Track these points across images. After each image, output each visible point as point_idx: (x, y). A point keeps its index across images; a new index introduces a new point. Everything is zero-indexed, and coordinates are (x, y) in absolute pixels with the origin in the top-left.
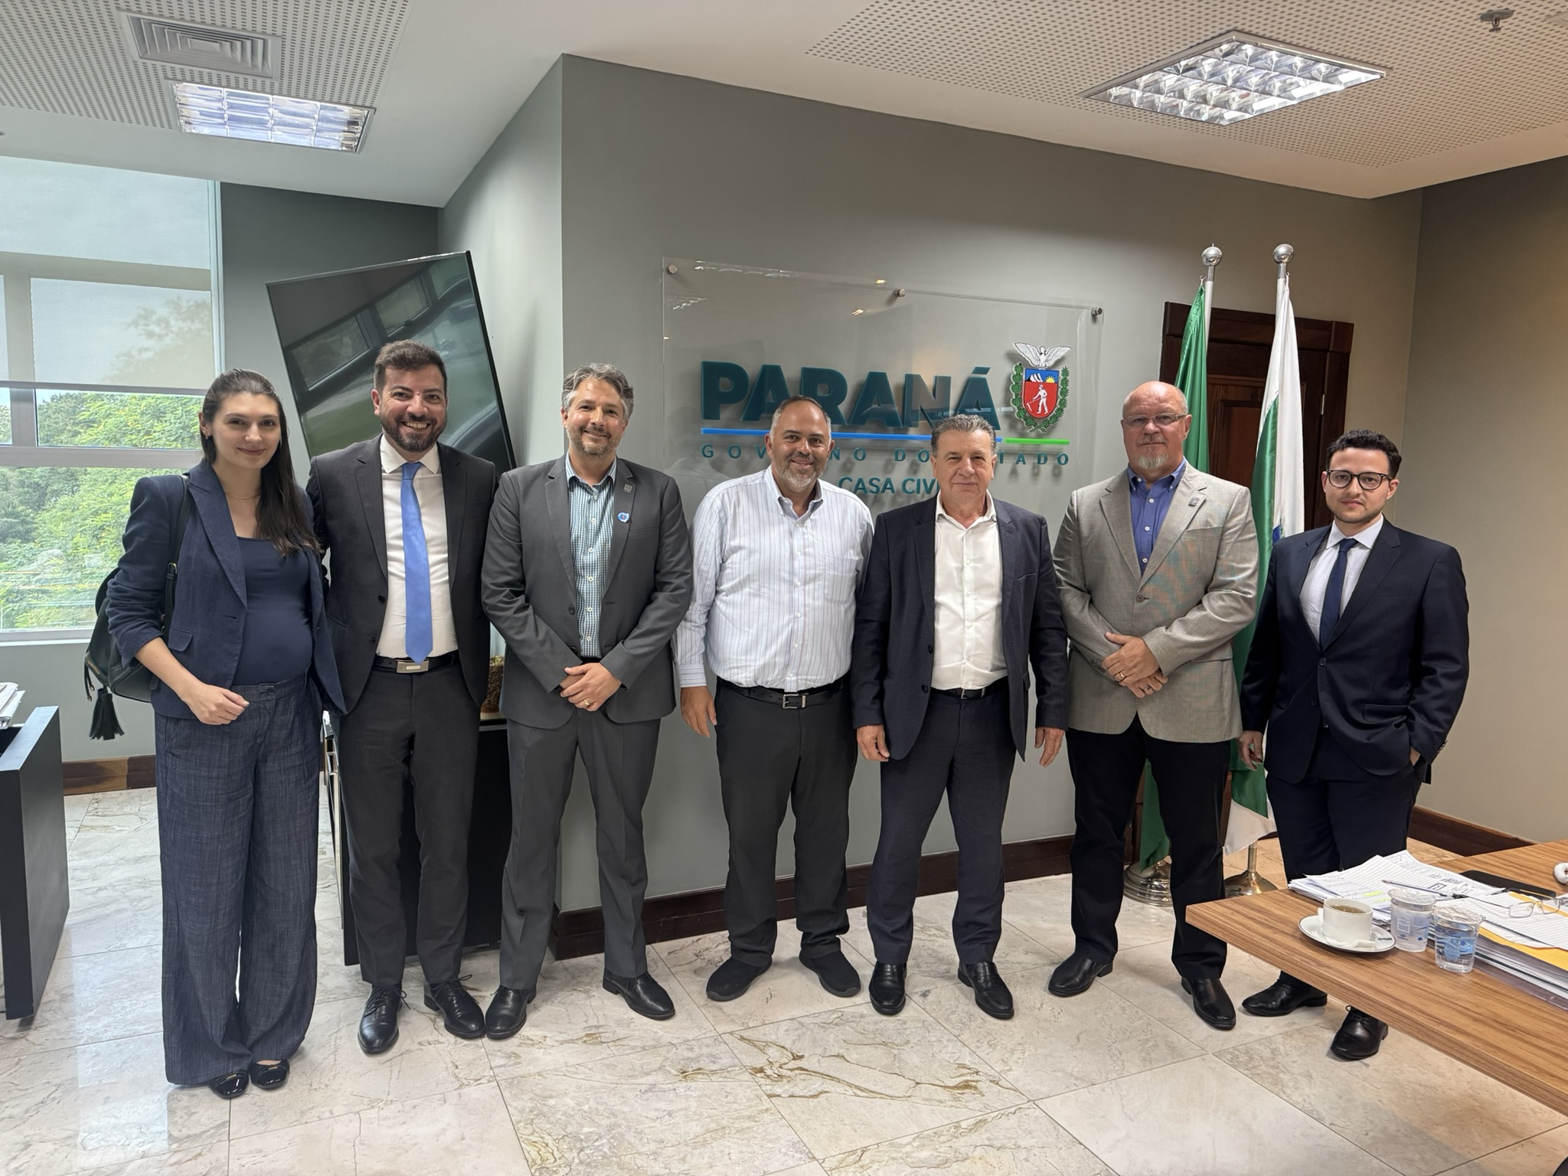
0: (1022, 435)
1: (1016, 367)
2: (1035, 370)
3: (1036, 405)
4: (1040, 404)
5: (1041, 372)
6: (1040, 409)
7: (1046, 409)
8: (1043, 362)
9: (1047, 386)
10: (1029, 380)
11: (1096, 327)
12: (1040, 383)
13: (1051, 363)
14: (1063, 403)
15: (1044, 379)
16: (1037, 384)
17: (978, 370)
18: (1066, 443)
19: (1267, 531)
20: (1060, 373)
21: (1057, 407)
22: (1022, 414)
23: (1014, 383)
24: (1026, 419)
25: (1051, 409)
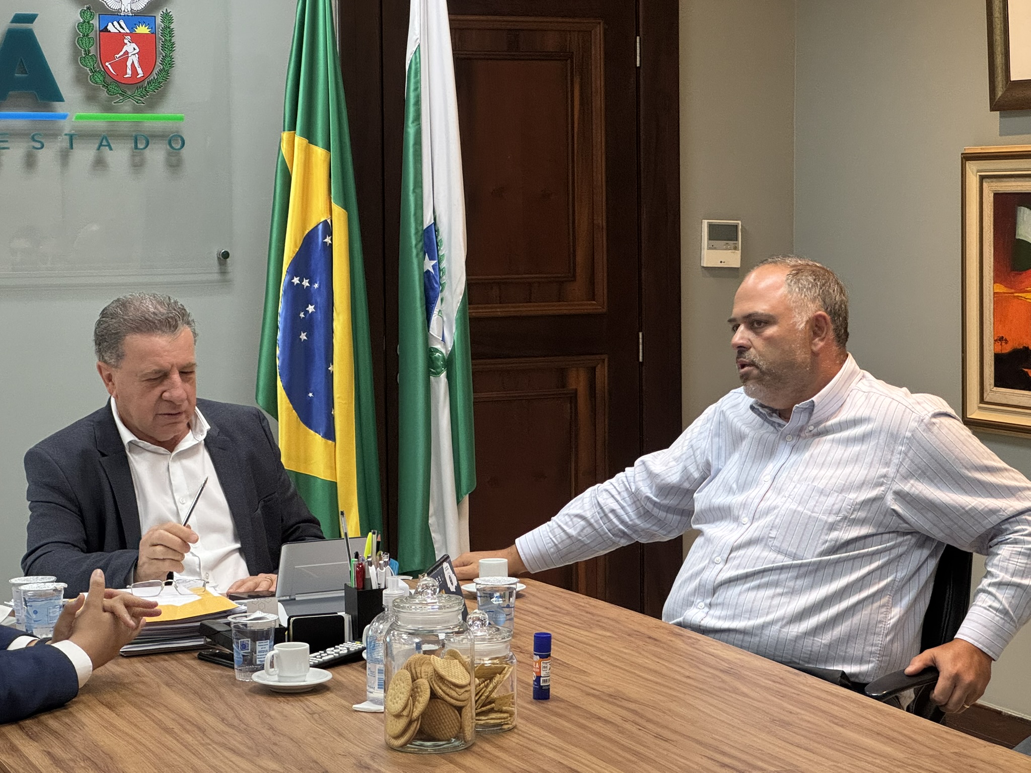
0: (108, 109)
1: (82, 13)
2: (115, 15)
3: (121, 65)
4: (129, 63)
5: (126, 18)
6: (129, 71)
7: (140, 71)
8: (127, 4)
9: (137, 39)
10: (106, 30)
12: (127, 34)
13: (140, 6)
14: (169, 63)
15: (132, 28)
16: (121, 36)
17: (18, 19)
18: (182, 119)
19: (413, 231)
20: (159, 20)
21: (159, 67)
22: (99, 78)
23: (81, 34)
24: (106, 85)
25: (148, 71)
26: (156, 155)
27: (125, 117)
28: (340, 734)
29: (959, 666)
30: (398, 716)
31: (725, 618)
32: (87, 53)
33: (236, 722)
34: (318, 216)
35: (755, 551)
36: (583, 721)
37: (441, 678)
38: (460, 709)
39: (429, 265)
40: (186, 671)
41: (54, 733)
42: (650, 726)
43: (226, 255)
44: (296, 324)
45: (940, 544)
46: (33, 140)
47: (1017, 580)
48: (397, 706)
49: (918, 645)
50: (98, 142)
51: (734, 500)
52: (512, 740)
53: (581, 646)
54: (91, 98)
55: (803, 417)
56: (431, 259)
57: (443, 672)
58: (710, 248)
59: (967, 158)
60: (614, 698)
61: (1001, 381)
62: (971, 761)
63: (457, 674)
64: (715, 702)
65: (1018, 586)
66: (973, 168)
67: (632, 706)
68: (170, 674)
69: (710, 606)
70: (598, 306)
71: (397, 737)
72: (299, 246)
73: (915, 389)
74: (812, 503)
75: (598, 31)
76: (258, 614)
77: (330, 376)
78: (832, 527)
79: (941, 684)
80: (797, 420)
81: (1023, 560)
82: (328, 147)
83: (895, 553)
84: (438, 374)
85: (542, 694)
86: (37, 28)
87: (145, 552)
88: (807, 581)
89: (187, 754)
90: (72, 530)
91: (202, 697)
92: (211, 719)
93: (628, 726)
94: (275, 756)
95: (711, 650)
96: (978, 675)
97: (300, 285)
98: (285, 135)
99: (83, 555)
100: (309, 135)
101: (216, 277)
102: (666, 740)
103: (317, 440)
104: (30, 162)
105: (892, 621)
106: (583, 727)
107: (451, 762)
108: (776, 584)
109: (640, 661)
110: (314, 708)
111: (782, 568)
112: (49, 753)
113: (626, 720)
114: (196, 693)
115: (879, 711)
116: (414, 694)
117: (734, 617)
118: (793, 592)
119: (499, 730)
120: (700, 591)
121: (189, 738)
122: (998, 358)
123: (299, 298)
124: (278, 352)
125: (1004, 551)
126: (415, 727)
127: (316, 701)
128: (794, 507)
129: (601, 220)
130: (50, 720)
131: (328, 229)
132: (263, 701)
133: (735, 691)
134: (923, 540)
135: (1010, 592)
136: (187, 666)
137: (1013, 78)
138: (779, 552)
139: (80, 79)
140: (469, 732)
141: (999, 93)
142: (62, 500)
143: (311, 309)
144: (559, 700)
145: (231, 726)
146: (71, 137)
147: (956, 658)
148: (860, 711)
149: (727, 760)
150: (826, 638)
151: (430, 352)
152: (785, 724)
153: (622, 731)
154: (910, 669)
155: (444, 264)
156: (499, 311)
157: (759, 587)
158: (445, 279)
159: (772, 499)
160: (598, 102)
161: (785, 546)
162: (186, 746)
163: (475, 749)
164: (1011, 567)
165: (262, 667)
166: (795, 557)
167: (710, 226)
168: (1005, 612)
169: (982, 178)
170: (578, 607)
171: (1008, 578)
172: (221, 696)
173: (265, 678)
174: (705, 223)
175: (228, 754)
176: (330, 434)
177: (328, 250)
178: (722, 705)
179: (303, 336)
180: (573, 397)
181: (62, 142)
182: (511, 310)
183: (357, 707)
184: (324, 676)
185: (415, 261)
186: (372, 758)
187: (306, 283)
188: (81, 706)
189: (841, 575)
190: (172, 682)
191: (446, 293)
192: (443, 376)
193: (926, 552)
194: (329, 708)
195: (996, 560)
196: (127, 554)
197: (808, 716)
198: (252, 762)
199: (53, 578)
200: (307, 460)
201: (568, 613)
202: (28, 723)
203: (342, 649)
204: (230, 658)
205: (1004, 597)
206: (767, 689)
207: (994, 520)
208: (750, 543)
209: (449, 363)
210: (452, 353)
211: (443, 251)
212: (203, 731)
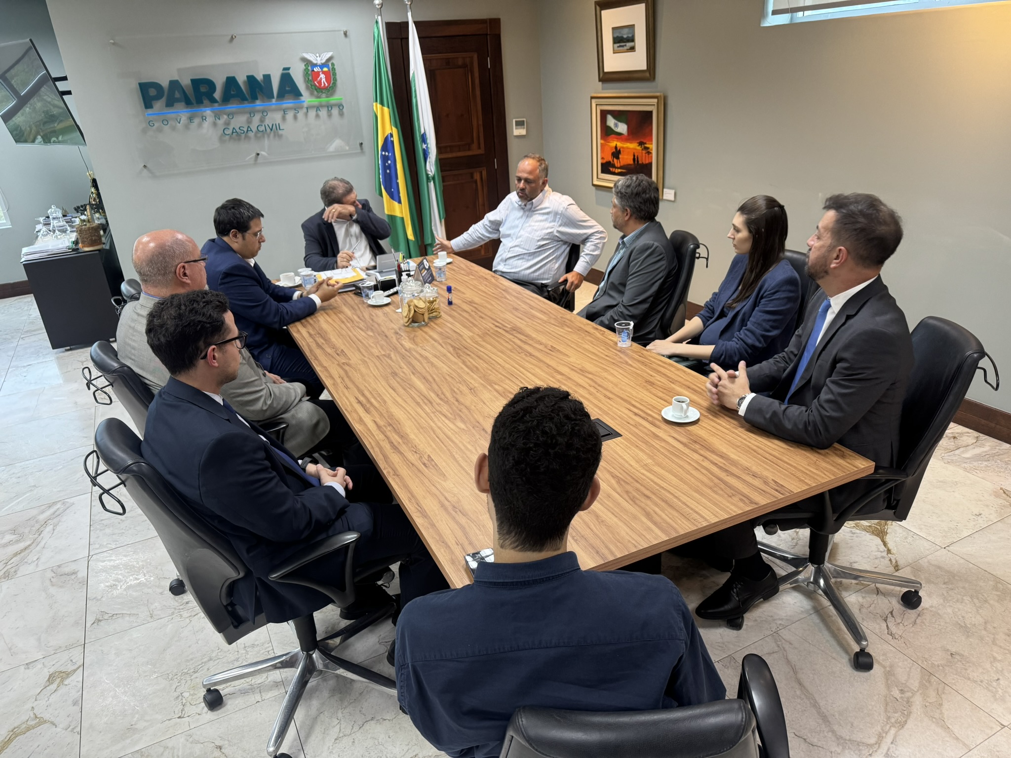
0: (318, 97)
1: (305, 65)
2: (316, 65)
3: (320, 82)
4: (322, 82)
5: (319, 66)
6: (323, 84)
7: (326, 84)
8: (319, 60)
9: (324, 73)
10: (313, 71)
11: (347, 40)
12: (320, 71)
13: (324, 61)
14: (335, 79)
15: (322, 68)
16: (318, 73)
17: (285, 69)
18: (341, 99)
19: (418, 135)
20: (330, 65)
21: (332, 82)
22: (313, 87)
23: (306, 73)
24: (316, 90)
25: (329, 83)
26: (335, 111)
27: (324, 100)
28: (392, 321)
29: (573, 279)
30: (406, 317)
31: (509, 269)
32: (308, 79)
33: (362, 318)
34: (388, 132)
35: (517, 249)
36: (461, 313)
37: (417, 307)
38: (423, 314)
39: (424, 146)
40: (350, 299)
41: (310, 324)
42: (479, 313)
43: (361, 144)
44: (385, 168)
45: (570, 243)
46: (295, 110)
47: (591, 253)
48: (405, 314)
49: (565, 272)
50: (315, 110)
51: (511, 232)
52: (439, 321)
53: (464, 282)
54: (312, 94)
55: (530, 206)
56: (425, 144)
57: (417, 305)
58: (516, 129)
59: (592, 98)
60: (471, 303)
61: (603, 171)
62: (564, 320)
63: (421, 305)
64: (498, 302)
65: (591, 255)
66: (594, 101)
67: (475, 305)
68: (346, 301)
69: (505, 265)
70: (481, 151)
71: (406, 323)
72: (383, 141)
73: (563, 194)
74: (532, 234)
75: (475, 56)
76: (368, 283)
77: (398, 184)
78: (539, 241)
79: (568, 284)
80: (528, 206)
81: (593, 247)
82: (388, 107)
83: (557, 247)
84: (430, 182)
85: (450, 303)
86: (291, 71)
87: (339, 259)
88: (532, 257)
89: (347, 330)
90: (317, 250)
91: (354, 309)
92: (356, 318)
93: (473, 314)
94: (372, 330)
95: (502, 282)
96: (579, 281)
97: (385, 155)
98: (374, 104)
99: (321, 258)
100: (382, 103)
101: (359, 151)
102: (482, 318)
103: (396, 204)
104: (295, 117)
105: (556, 267)
106: (460, 315)
107: (421, 330)
108: (523, 258)
109: (481, 287)
110: (385, 312)
111: (524, 254)
112: (308, 332)
113: (472, 311)
114: (352, 307)
115: (544, 302)
116: (409, 311)
117: (511, 269)
118: (528, 260)
119: (436, 317)
120: (502, 260)
121: (348, 325)
122: (602, 164)
123: (385, 159)
124: (381, 177)
125: (588, 244)
126: (411, 320)
127: (386, 309)
128: (527, 235)
129: (481, 122)
130: (309, 319)
131: (392, 135)
132: (371, 309)
133: (505, 298)
134: (565, 243)
135: (589, 256)
136: (351, 297)
137: (606, 70)
138: (524, 249)
139: (307, 88)
140: (426, 320)
141: (601, 75)
142: (313, 240)
143: (389, 162)
144: (455, 304)
145: (361, 319)
146: (307, 108)
147: (573, 277)
148: (539, 303)
149: (497, 324)
150: (537, 274)
151: (427, 175)
152: (516, 309)
153: (470, 315)
154: (560, 281)
155: (429, 146)
156: (450, 155)
157: (518, 259)
158: (430, 151)
159: (522, 232)
160: (477, 81)
161: (525, 247)
162: (348, 328)
163: (429, 325)
164: (590, 249)
165: (370, 298)
166: (528, 250)
167: (516, 122)
168: (587, 262)
169: (597, 105)
170: (467, 266)
171: (588, 252)
172: (359, 308)
173: (370, 302)
174: (514, 120)
175: (359, 330)
176: (400, 202)
177: (392, 142)
178: (501, 304)
179: (388, 171)
180: (476, 182)
181: (305, 110)
182: (454, 155)
183: (397, 311)
184: (388, 300)
185: (420, 146)
186: (399, 330)
187: (387, 154)
188: (319, 314)
189: (542, 254)
190: (346, 303)
191: (430, 155)
192: (432, 182)
193: (566, 246)
194: (389, 311)
195: (586, 247)
196: (334, 259)
197: (524, 306)
198: (366, 333)
199: (310, 269)
200: (394, 211)
201: (463, 270)
202: (303, 321)
203: (395, 290)
204: (361, 293)
205: (587, 258)
206: (514, 296)
207: (585, 236)
208: (515, 246)
209: (434, 178)
210: (434, 175)
211: (428, 141)
212: (353, 322)
